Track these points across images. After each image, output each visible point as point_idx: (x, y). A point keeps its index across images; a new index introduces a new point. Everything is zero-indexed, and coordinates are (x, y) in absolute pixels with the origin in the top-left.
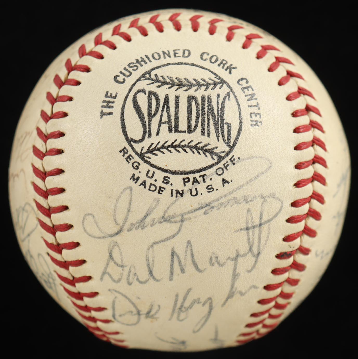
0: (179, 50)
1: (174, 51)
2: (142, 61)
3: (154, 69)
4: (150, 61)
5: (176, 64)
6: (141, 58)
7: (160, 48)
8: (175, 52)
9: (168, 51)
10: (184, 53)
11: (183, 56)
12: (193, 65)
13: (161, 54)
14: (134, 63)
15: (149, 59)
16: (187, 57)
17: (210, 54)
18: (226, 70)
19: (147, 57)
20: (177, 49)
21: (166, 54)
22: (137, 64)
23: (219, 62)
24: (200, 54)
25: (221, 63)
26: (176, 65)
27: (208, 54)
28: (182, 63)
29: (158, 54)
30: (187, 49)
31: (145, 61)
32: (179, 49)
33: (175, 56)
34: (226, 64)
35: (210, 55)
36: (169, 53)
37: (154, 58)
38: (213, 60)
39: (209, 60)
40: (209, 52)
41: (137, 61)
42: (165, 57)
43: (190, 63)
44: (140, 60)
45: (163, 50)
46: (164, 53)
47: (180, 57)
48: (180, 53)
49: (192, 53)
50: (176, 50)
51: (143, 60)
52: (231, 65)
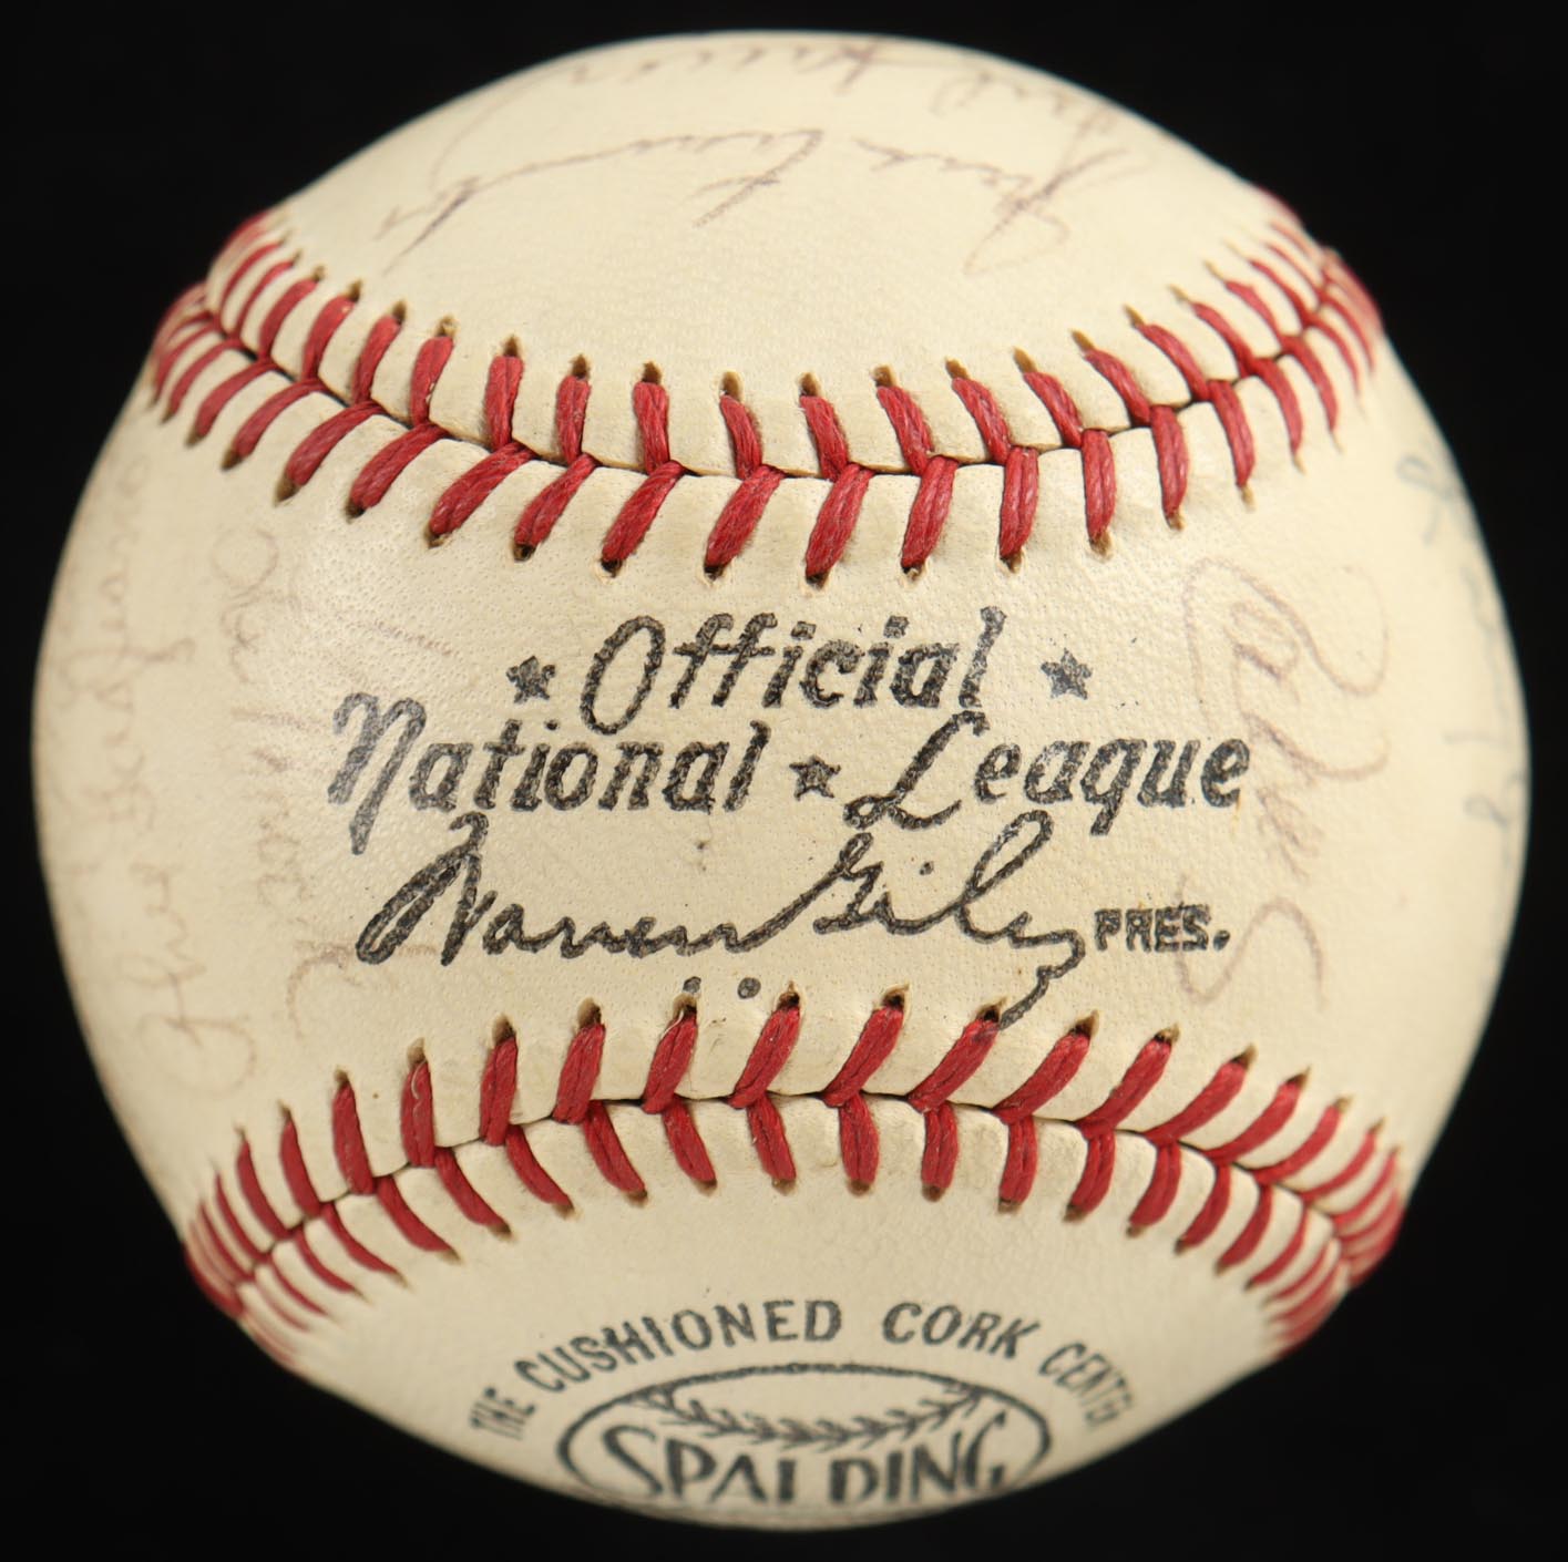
0: (790, 1303)
1: (769, 1306)
2: (630, 1342)
3: (685, 1382)
4: (669, 1351)
5: (777, 1369)
6: (627, 1325)
7: (708, 1290)
8: (773, 1314)
9: (744, 1309)
10: (811, 1320)
11: (810, 1334)
12: (851, 1368)
13: (713, 1320)
14: (595, 1343)
15: (659, 1337)
16: (829, 1336)
17: (923, 1307)
18: (994, 1349)
19: (649, 1323)
20: (780, 1298)
21: (733, 1322)
22: (612, 1351)
23: (962, 1332)
24: (882, 1315)
25: (975, 1329)
26: (781, 1378)
27: (917, 1310)
28: (804, 1368)
29: (701, 1320)
30: (826, 1298)
31: (643, 1347)
32: (788, 1298)
33: (773, 1334)
34: (994, 1326)
35: (928, 1311)
36: (747, 1319)
37: (682, 1336)
38: (939, 1329)
39: (919, 1336)
40: (919, 1301)
41: (611, 1337)
42: (729, 1339)
43: (839, 1360)
44: (622, 1336)
45: (722, 1303)
46: (725, 1316)
47: (794, 1336)
48: (795, 1320)
49: (846, 1318)
50: (778, 1303)
51: (634, 1339)
52: (1018, 1322)
